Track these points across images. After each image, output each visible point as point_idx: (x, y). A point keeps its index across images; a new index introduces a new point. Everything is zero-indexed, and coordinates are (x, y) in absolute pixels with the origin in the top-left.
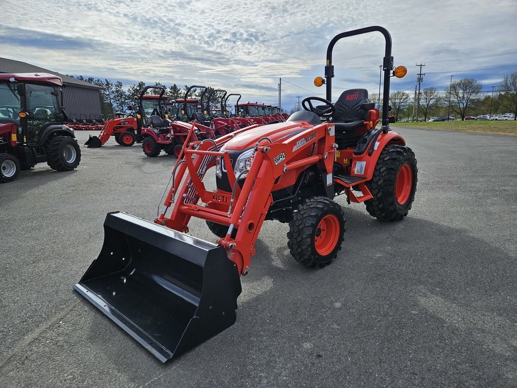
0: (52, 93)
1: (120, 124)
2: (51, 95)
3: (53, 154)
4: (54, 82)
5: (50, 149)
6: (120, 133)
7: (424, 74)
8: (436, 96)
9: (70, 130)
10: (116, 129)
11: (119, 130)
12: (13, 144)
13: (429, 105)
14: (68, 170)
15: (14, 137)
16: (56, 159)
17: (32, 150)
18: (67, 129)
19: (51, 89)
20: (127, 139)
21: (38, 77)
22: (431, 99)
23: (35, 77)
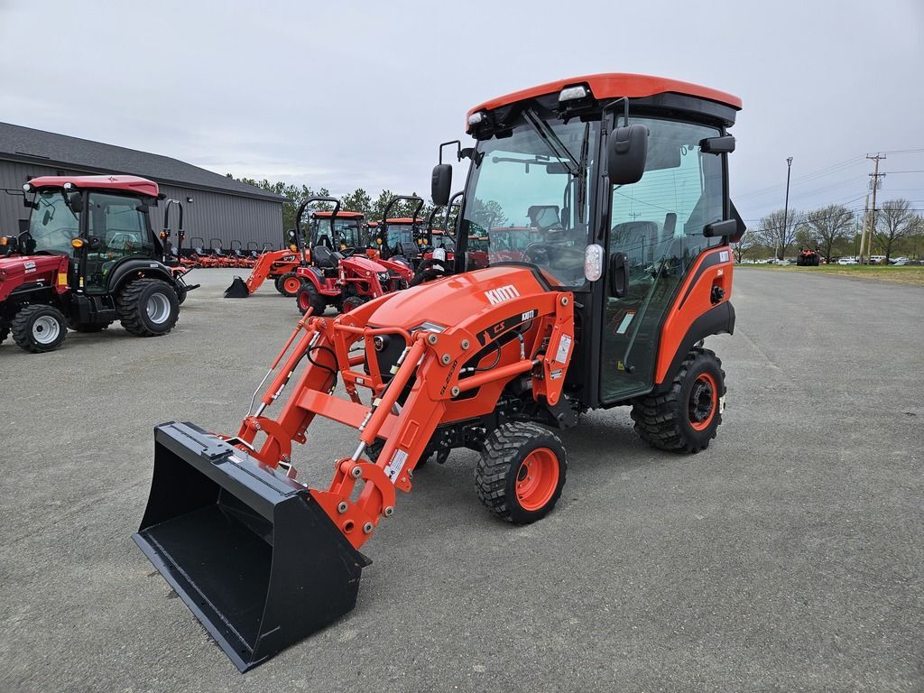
0: (137, 209)
1: (282, 259)
2: (136, 211)
3: (129, 308)
4: (140, 190)
5: (125, 299)
6: (281, 275)
7: (884, 175)
8: (910, 216)
9: (164, 269)
10: (274, 268)
11: (279, 269)
12: (60, 291)
13: (896, 232)
14: (153, 335)
15: (62, 279)
16: (134, 316)
17: (92, 300)
18: (160, 266)
19: (137, 202)
20: (292, 285)
21: (115, 182)
22: (899, 222)
23: (109, 182)
